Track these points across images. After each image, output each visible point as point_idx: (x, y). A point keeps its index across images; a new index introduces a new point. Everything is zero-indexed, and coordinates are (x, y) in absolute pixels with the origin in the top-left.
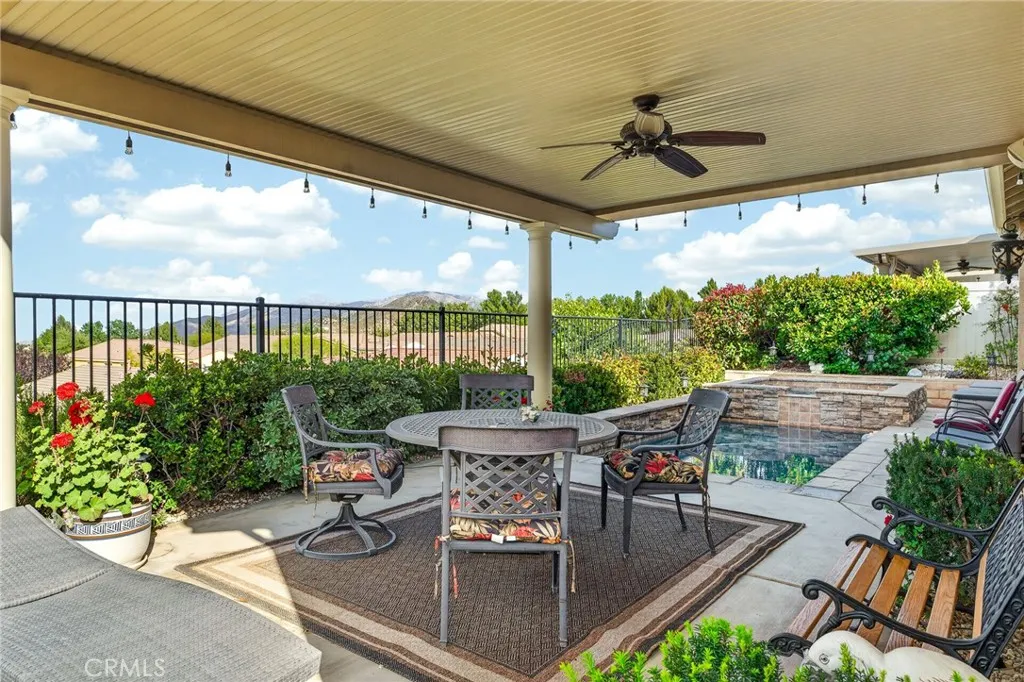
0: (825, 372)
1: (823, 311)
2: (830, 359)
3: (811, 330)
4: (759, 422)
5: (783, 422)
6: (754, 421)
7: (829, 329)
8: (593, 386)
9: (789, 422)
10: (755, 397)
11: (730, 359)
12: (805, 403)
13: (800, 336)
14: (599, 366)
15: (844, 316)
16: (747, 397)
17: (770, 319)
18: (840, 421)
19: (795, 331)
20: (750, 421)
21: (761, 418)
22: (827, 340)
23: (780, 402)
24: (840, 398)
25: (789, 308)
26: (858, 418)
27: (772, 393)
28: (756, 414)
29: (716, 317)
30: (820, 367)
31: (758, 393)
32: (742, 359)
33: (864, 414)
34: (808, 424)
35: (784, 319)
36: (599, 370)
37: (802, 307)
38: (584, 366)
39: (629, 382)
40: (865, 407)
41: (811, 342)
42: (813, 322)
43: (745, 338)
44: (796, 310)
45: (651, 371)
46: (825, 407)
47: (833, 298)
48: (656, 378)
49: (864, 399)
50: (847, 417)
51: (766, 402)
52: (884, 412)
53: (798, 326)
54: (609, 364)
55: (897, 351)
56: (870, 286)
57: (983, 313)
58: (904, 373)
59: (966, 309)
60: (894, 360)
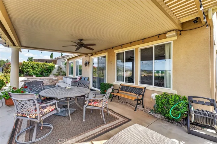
1: (36, 67)
2: (37, 75)
7: (37, 70)
15: (40, 68)
18: (49, 84)
22: (37, 72)
24: (48, 80)
25: (29, 67)
26: (51, 83)
30: (35, 76)
35: (27, 68)
37: (32, 67)
40: (52, 81)
41: (33, 72)
42: (34, 69)
44: (31, 67)
46: (46, 82)
47: (38, 66)
52: (55, 81)
53: (31, 70)
55: (48, 73)
56: (44, 64)
57: (57, 69)
58: (49, 76)
59: (55, 68)
60: (48, 75)
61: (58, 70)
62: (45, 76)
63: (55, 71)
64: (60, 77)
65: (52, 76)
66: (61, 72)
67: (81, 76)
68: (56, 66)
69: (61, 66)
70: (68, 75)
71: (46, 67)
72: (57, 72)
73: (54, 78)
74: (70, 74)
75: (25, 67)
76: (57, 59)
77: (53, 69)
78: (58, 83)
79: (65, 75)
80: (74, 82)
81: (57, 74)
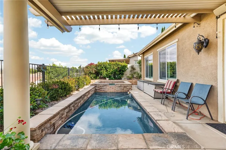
0: (109, 79)
1: (108, 68)
2: (110, 77)
3: (106, 72)
4: (103, 92)
5: (108, 91)
6: (102, 92)
7: (110, 71)
8: (61, 89)
9: (109, 91)
10: (102, 86)
11: (91, 78)
12: (113, 87)
13: (104, 73)
14: (63, 82)
15: (112, 69)
16: (100, 86)
17: (99, 70)
18: (120, 90)
19: (103, 72)
20: (101, 92)
21: (104, 91)
22: (109, 74)
23: (108, 87)
24: (119, 85)
25: (103, 68)
26: (123, 89)
27: (106, 85)
28: (103, 90)
29: (89, 69)
30: (108, 79)
31: (103, 85)
32: (94, 78)
33: (124, 88)
34: (113, 91)
35: (101, 70)
36: (63, 83)
37: (105, 67)
38: (58, 82)
39: (73, 85)
40: (125, 87)
41: (106, 74)
42: (107, 70)
43: (94, 73)
44: (104, 68)
45: (78, 82)
46: (117, 87)
47: (110, 66)
48: (79, 83)
49: (124, 85)
50: (121, 89)
51: (105, 87)
52: (128, 87)
53: (104, 71)
54: (66, 80)
55: (120, 75)
56: (116, 64)
57: (130, 69)
58: (121, 79)
59: (128, 68)
60: (120, 77)
61: (131, 71)
62: (117, 79)
63: (128, 73)
64: (134, 80)
65: (125, 79)
66: (135, 73)
67: (174, 80)
68: (129, 66)
69: (134, 66)
70: (144, 78)
71: (118, 67)
72: (130, 73)
73: (127, 82)
74: (147, 76)
75: (99, 68)
76: (130, 58)
77: (125, 70)
78: (132, 90)
79: (140, 77)
80: (161, 93)
81: (130, 76)
